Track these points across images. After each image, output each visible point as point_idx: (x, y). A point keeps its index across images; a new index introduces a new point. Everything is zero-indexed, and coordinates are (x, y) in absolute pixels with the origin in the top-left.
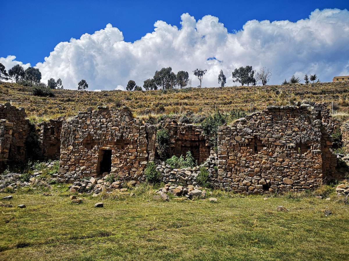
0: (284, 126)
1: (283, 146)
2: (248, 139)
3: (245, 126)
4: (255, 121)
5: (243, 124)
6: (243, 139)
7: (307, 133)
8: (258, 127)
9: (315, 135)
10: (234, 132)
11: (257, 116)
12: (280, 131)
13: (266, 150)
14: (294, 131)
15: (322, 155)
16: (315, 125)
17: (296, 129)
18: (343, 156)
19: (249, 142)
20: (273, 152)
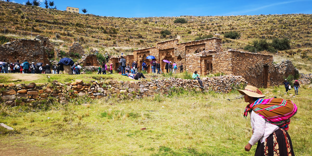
0: (29, 48)
1: (28, 56)
2: (12, 53)
3: (10, 47)
4: (16, 45)
5: (9, 46)
6: (10, 52)
7: (38, 51)
8: (17, 47)
9: (41, 52)
10: (5, 49)
11: (16, 43)
12: (27, 50)
13: (21, 57)
14: (33, 50)
15: (44, 60)
16: (42, 48)
17: (34, 50)
18: (53, 61)
19: (13, 54)
20: (24, 59)
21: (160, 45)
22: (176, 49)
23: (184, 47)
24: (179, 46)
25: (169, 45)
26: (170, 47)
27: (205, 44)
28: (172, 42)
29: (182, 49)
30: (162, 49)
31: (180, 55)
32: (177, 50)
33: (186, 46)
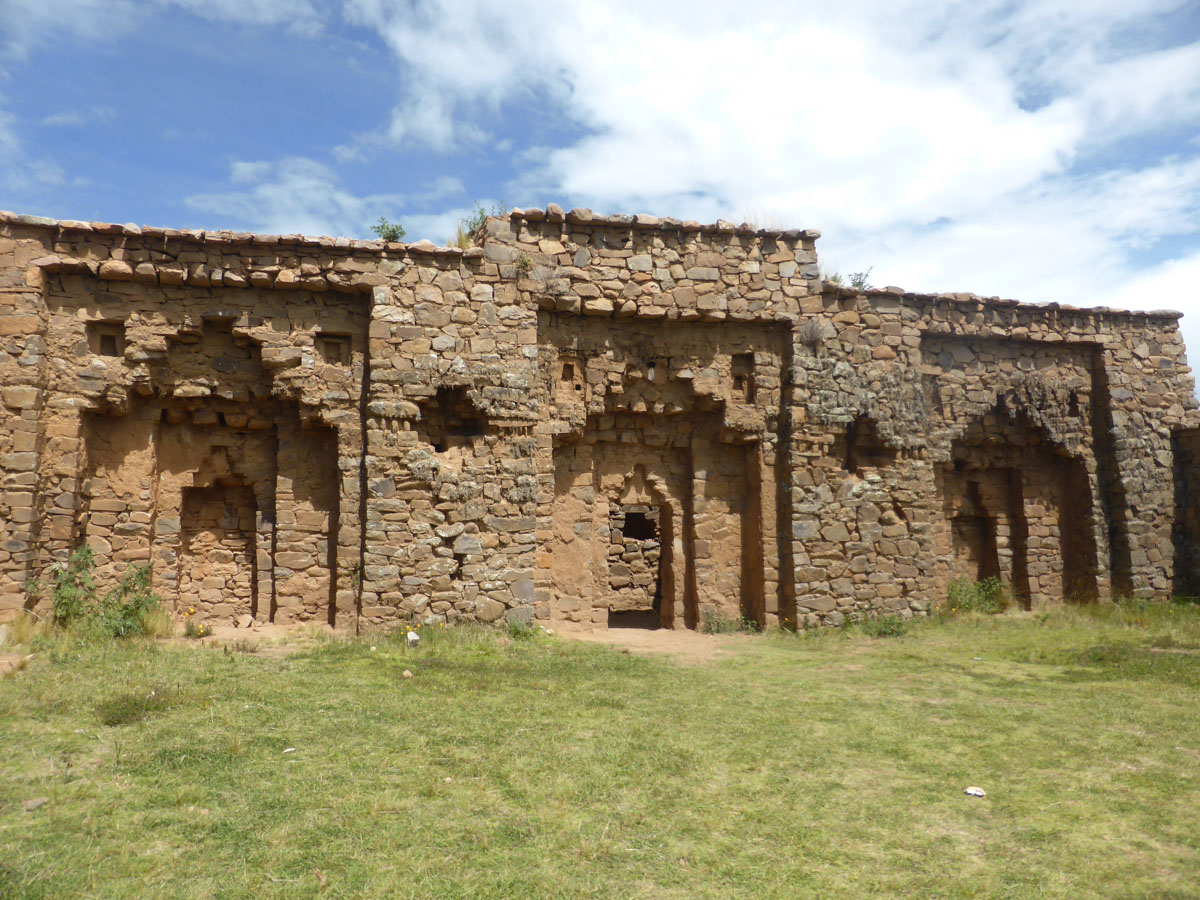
21: (551, 246)
22: (813, 344)
23: (912, 335)
24: (850, 315)
25: (703, 272)
26: (723, 303)
27: (1098, 348)
28: (755, 252)
29: (886, 350)
30: (590, 305)
31: (872, 413)
32: (822, 350)
33: (922, 325)
